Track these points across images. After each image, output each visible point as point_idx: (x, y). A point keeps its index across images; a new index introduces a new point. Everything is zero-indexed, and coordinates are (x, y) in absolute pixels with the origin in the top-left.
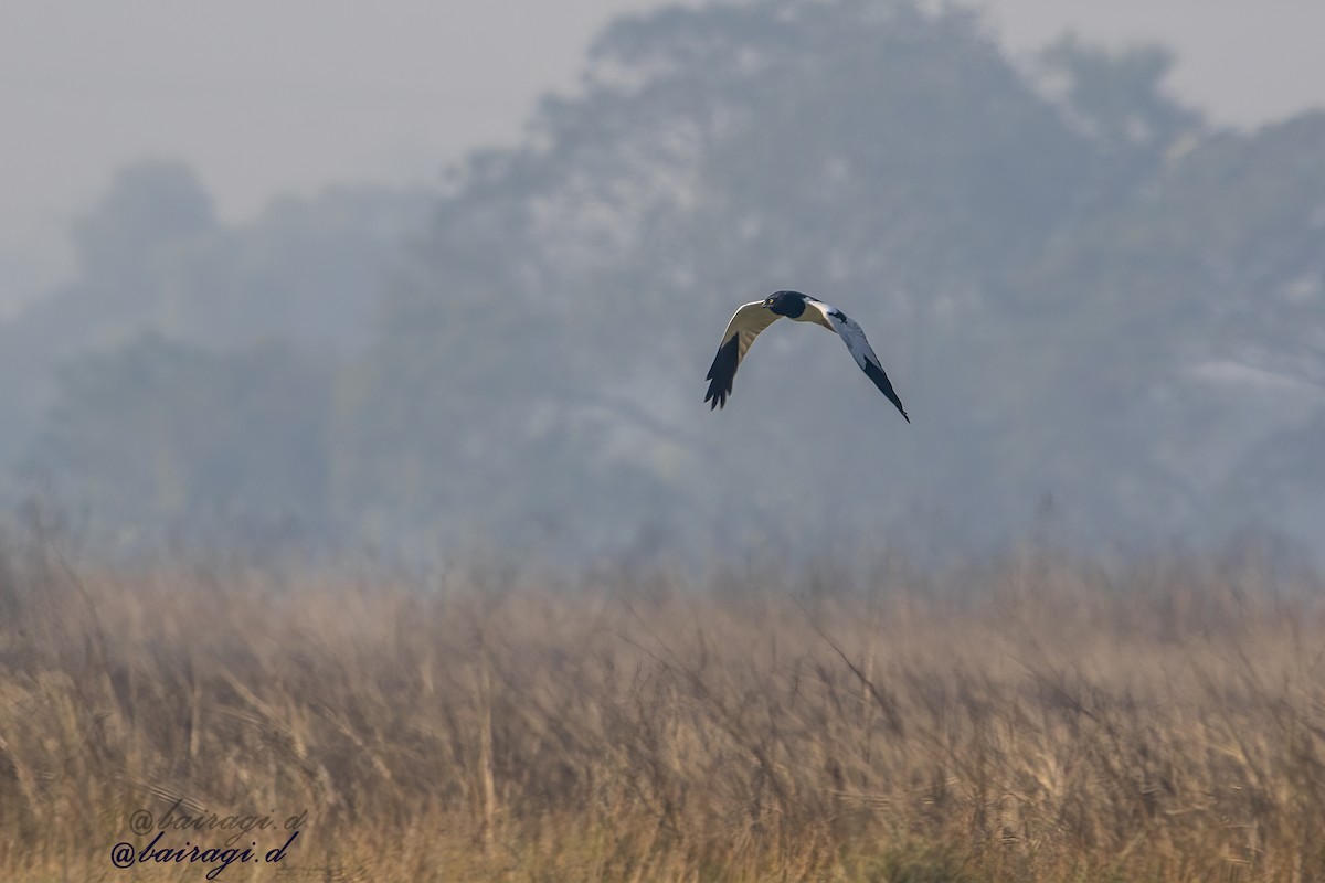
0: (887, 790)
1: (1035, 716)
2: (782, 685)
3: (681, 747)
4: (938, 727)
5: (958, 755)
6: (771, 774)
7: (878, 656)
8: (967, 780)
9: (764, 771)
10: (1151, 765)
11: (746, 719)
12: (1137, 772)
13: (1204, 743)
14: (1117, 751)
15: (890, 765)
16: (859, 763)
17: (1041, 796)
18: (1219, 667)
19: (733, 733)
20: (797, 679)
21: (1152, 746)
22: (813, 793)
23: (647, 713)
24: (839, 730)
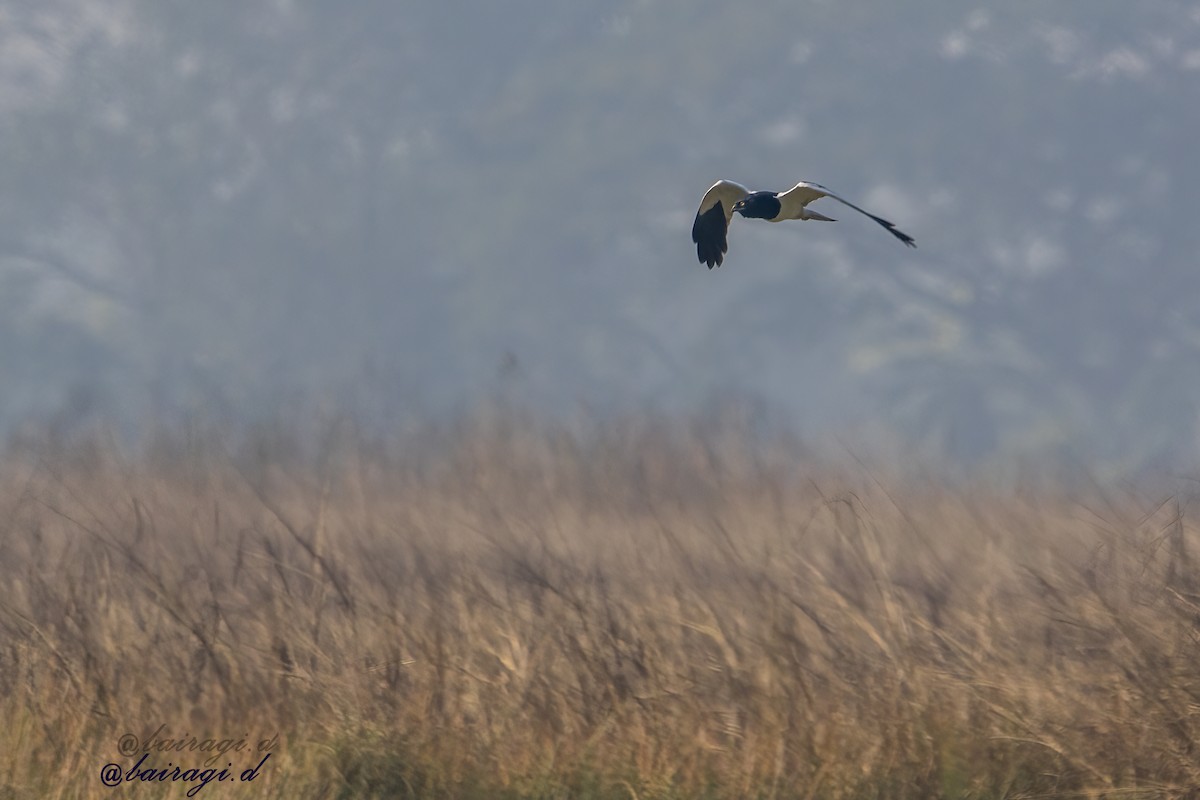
0: (337, 673)
1: (497, 593)
2: (225, 560)
3: (115, 628)
4: (393, 604)
5: (414, 634)
6: (212, 654)
7: (329, 527)
8: (425, 662)
9: (205, 653)
10: (622, 645)
11: (185, 598)
12: (607, 652)
13: (678, 619)
14: (586, 629)
15: (340, 644)
16: (306, 643)
17: (504, 678)
18: (696, 539)
19: (171, 612)
20: (240, 553)
21: (623, 624)
22: (256, 674)
23: (78, 588)
24: (287, 607)
